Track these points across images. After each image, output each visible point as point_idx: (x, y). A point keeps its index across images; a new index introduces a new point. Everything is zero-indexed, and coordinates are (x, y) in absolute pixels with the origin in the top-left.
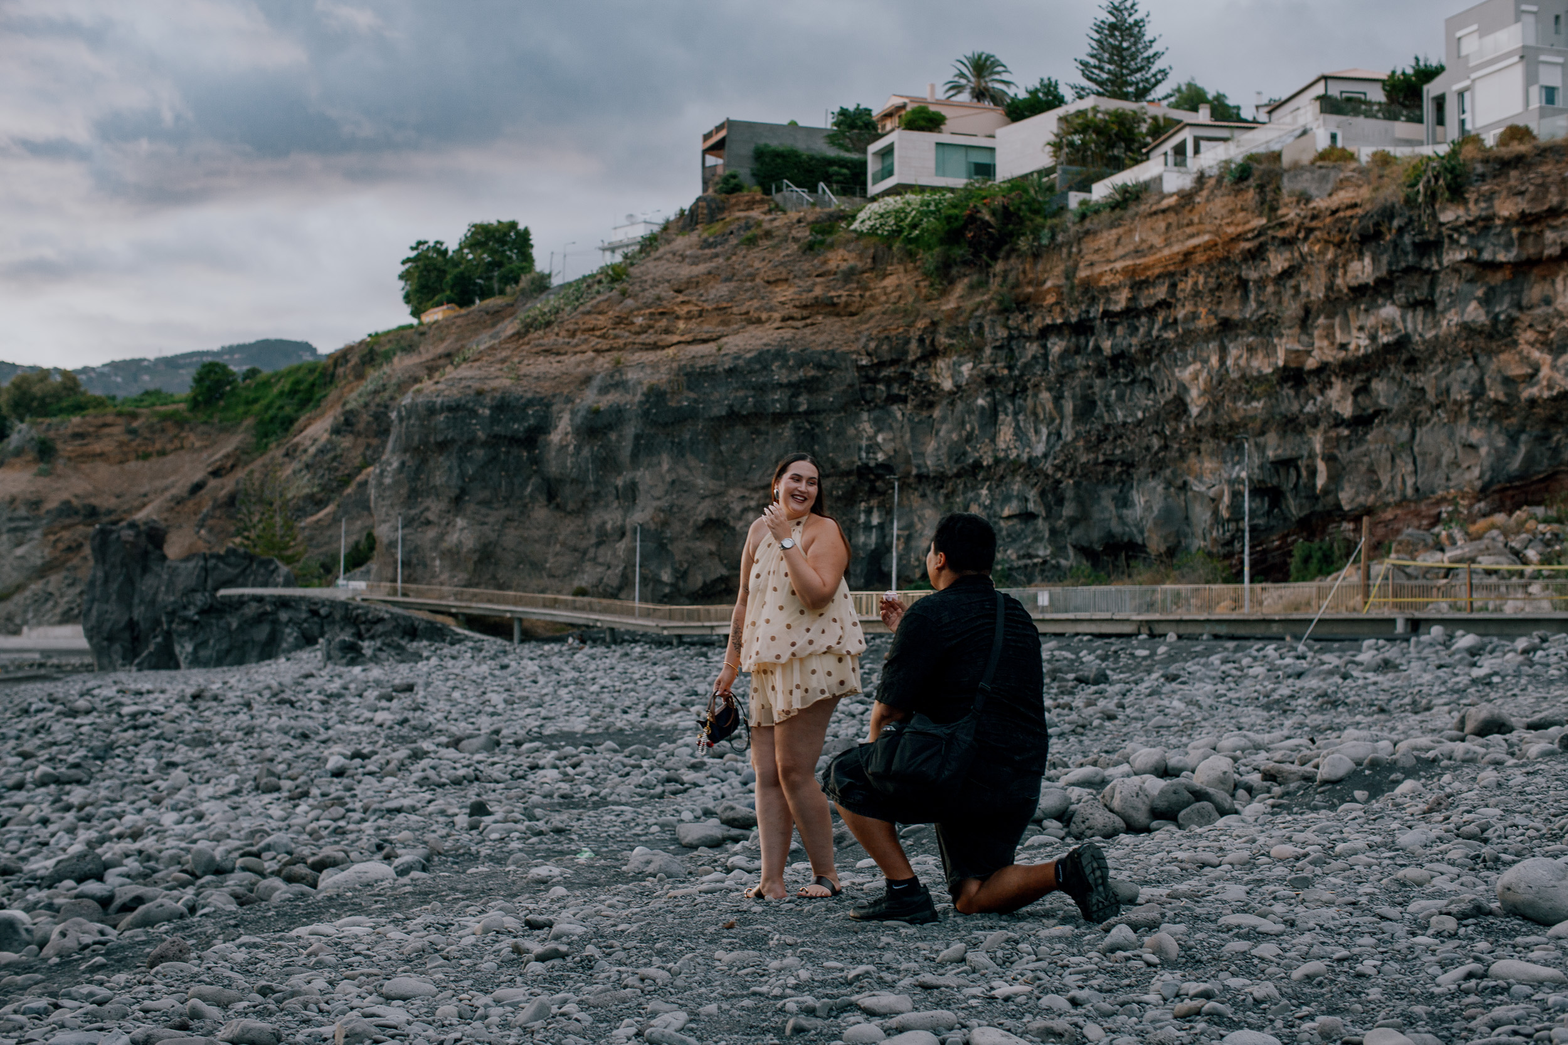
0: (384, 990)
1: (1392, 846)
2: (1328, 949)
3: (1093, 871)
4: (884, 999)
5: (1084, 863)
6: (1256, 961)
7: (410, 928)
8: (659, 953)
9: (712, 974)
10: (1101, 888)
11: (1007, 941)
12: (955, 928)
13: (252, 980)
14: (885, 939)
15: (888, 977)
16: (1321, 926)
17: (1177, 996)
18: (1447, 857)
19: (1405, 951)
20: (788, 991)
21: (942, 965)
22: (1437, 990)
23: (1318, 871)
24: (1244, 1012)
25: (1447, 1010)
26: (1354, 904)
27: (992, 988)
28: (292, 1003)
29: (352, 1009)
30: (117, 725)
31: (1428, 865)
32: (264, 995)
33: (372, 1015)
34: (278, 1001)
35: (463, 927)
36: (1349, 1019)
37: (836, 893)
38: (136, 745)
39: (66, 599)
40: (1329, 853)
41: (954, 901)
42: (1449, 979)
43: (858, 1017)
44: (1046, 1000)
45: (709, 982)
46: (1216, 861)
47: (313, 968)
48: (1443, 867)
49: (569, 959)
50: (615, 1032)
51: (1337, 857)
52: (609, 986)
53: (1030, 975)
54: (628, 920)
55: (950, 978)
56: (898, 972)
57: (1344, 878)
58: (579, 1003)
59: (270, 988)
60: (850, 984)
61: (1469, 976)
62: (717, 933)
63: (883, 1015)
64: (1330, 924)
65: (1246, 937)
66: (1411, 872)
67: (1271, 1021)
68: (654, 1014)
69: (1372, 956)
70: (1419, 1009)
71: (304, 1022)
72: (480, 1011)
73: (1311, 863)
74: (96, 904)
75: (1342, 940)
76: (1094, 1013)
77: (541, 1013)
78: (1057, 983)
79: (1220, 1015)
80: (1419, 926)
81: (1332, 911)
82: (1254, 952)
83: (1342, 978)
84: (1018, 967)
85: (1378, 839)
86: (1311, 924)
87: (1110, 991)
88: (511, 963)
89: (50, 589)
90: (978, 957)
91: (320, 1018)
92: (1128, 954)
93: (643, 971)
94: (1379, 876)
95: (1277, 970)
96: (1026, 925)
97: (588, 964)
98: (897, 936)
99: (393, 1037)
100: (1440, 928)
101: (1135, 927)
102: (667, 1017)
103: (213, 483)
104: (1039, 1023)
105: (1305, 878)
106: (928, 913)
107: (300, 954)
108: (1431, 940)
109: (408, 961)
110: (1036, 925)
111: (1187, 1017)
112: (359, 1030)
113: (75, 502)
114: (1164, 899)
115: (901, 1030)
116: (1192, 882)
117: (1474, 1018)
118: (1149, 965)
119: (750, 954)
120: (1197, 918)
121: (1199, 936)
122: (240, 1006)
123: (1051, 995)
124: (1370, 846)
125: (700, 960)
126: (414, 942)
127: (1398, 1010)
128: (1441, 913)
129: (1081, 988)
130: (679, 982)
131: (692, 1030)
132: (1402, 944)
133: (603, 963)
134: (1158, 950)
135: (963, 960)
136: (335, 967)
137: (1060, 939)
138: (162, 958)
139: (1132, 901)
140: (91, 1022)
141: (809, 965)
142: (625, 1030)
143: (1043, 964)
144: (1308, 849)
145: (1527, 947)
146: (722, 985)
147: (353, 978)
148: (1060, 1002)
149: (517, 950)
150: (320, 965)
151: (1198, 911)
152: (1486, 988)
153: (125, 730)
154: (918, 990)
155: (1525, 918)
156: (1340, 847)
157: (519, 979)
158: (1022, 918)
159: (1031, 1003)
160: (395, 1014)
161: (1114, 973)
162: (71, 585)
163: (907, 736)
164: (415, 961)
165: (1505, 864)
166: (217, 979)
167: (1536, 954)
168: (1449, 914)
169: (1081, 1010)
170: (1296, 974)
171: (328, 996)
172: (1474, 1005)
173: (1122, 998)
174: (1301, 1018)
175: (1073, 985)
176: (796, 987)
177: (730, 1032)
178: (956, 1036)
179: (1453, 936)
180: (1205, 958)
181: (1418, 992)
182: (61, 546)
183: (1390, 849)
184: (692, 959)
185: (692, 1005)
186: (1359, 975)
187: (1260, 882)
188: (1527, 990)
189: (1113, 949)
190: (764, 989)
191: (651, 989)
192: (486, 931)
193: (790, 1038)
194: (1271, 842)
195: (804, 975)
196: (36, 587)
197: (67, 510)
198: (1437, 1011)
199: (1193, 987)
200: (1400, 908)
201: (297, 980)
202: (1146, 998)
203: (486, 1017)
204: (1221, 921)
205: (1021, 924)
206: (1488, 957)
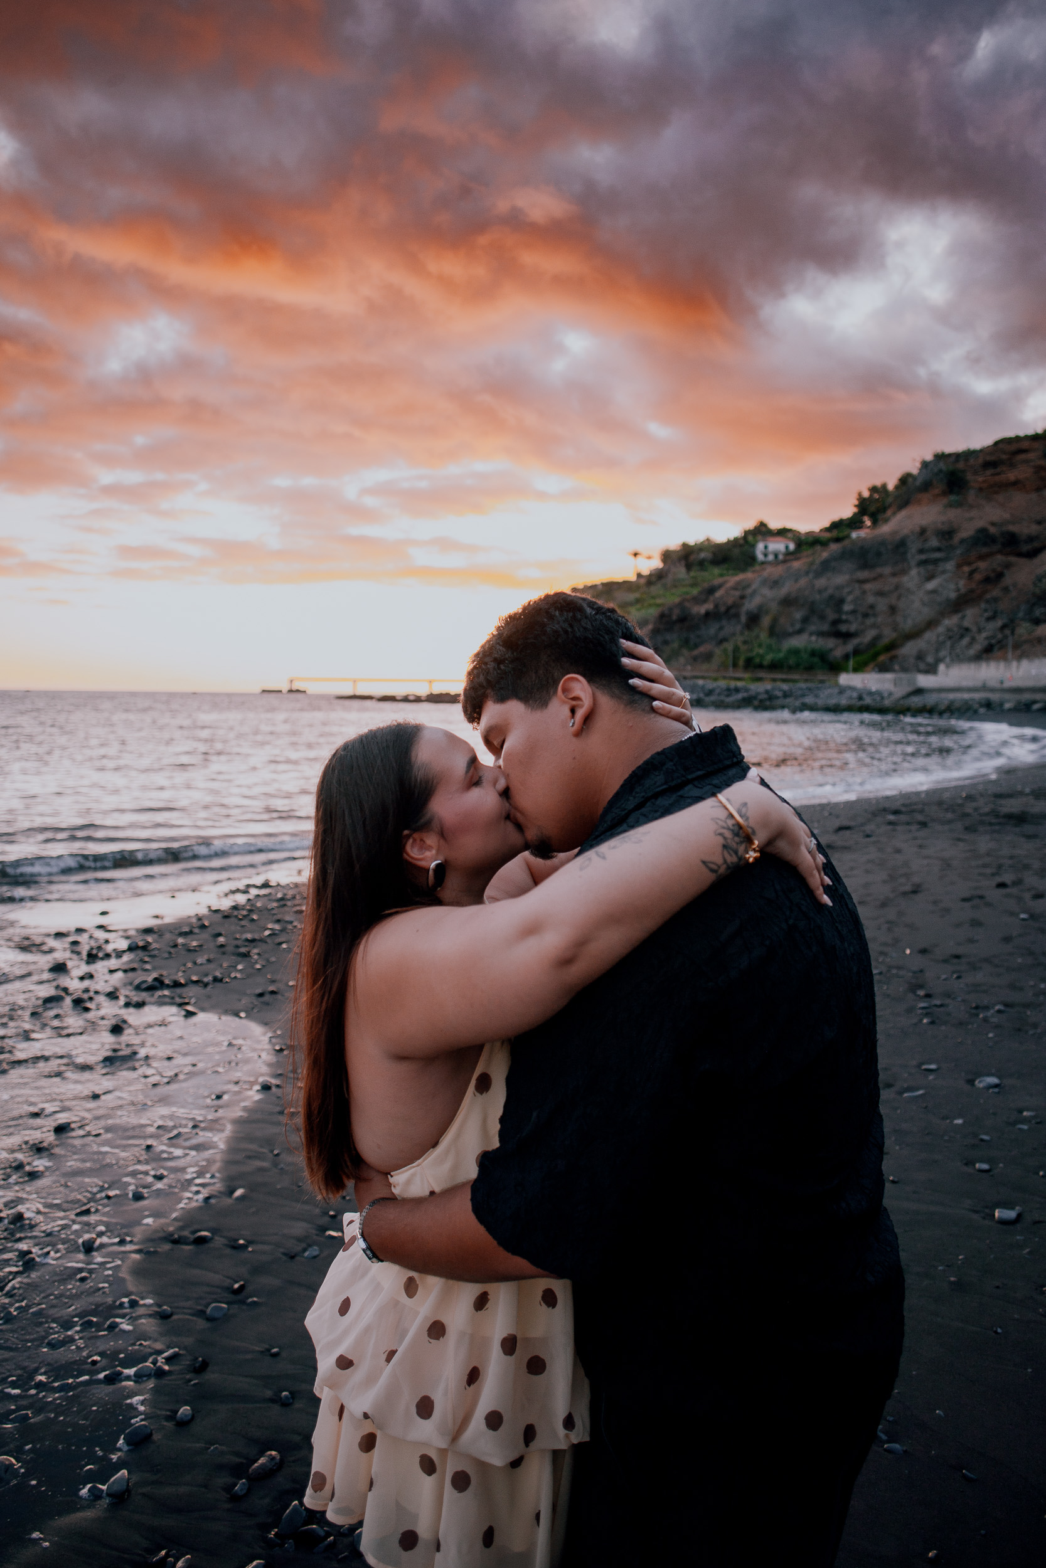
39: (984, 635)
89: (966, 624)
113: (992, 530)
162: (992, 618)
182: (978, 577)
196: (950, 622)
197: (983, 538)
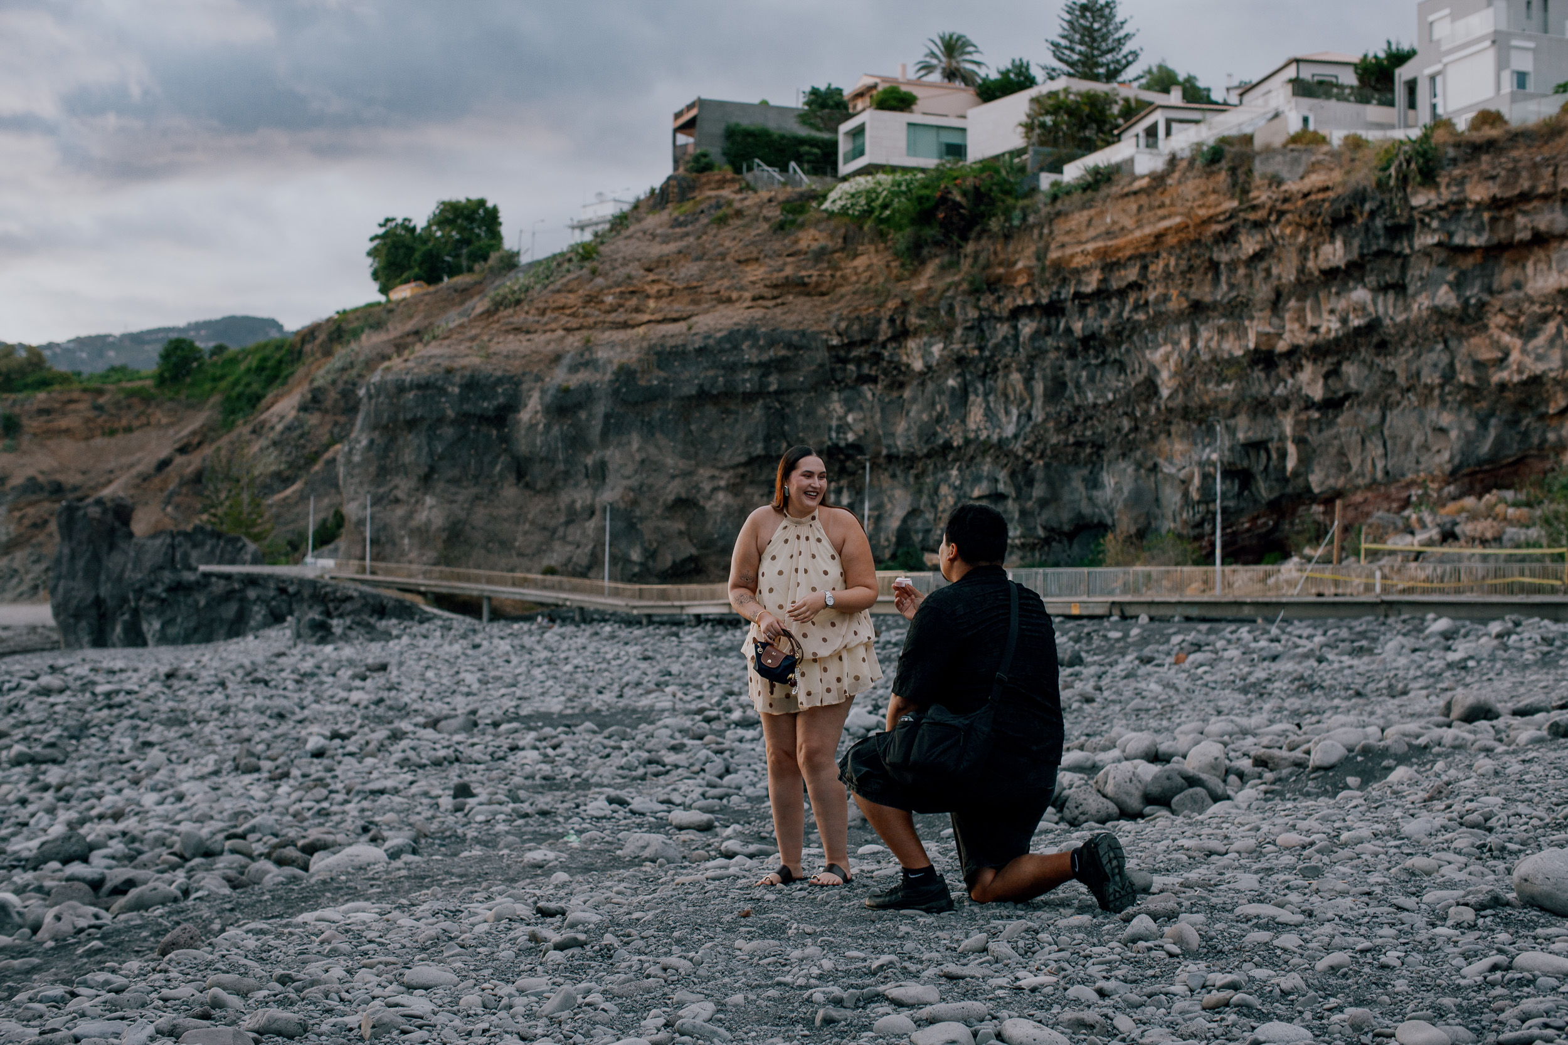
0: (405, 979)
1: (1397, 835)
2: (1351, 940)
3: (1110, 861)
4: (910, 990)
5: (1101, 853)
6: (1279, 952)
7: (418, 915)
8: (678, 942)
9: (734, 963)
10: (1117, 878)
11: (1027, 931)
12: (972, 918)
13: (268, 967)
14: (904, 929)
15: (912, 967)
16: (1340, 917)
17: (1204, 987)
18: (1453, 846)
19: (1426, 942)
20: (812, 981)
21: (964, 955)
22: (1463, 982)
23: (1326, 859)
24: (1272, 1003)
25: (1475, 1002)
26: (1368, 894)
27: (1017, 979)
28: (313, 992)
29: (374, 998)
30: (91, 704)
31: (1435, 854)
32: (284, 984)
33: (396, 1005)
34: (298, 990)
35: (473, 914)
36: (1377, 1011)
37: (847, 881)
38: (111, 724)
40: (1334, 842)
41: (969, 889)
42: (1474, 971)
43: (885, 1008)
44: (1073, 991)
45: (732, 972)
46: (1223, 849)
47: (328, 956)
48: (1450, 856)
49: (588, 947)
50: (643, 1023)
51: (1344, 845)
52: (631, 975)
53: (1054, 965)
54: (641, 907)
55: (973, 968)
56: (921, 962)
57: (1352, 867)
58: (604, 992)
59: (289, 977)
60: (874, 974)
61: (1494, 968)
62: (735, 921)
63: (911, 1006)
64: (1349, 915)
65: (1266, 927)
66: (1418, 861)
67: (1300, 1013)
68: (680, 1005)
69: (1395, 948)
70: (1448, 1001)
71: (327, 1011)
72: (505, 1001)
73: (1318, 851)
74: (86, 888)
75: (1363, 930)
76: (1122, 1004)
77: (567, 1003)
78: (1082, 974)
79: (1249, 1007)
80: (1437, 918)
81: (1348, 902)
82: (1276, 942)
83: (1367, 969)
84: (1040, 957)
85: (1382, 827)
86: (1330, 915)
87: (1135, 981)
88: (528, 951)
90: (999, 947)
91: (342, 1007)
92: (1150, 944)
93: (664, 960)
94: (1387, 865)
95: (1301, 961)
96: (1044, 915)
97: (607, 953)
98: (915, 924)
99: (420, 1027)
100: (1460, 919)
101: (1155, 917)
102: (695, 1007)
103: (179, 460)
104: (1069, 1014)
105: (1316, 868)
106: (944, 902)
107: (312, 942)
108: (1452, 932)
109: (424, 949)
110: (1053, 914)
111: (1215, 1008)
112: (386, 1020)
114: (1177, 887)
115: (932, 1021)
116: (1201, 870)
117: (1502, 1010)
118: (1171, 955)
119: (770, 943)
120: (1213, 907)
121: (1219, 926)
122: (261, 994)
123: (1076, 986)
124: (1375, 835)
125: (720, 949)
126: (427, 930)
127: (1427, 1002)
128: (1458, 904)
129: (1108, 979)
130: (702, 972)
131: (720, 1020)
132: (1423, 935)
133: (622, 952)
134: (1179, 940)
135: (985, 950)
136: (350, 955)
137: (1079, 928)
138: (174, 945)
139: (1146, 890)
140: (111, 1011)
141: (831, 955)
142: (653, 1020)
143: (1066, 954)
144: (1314, 837)
145: (1548, 939)
146: (745, 974)
147: (371, 967)
148: (1087, 993)
149: (534, 938)
150: (334, 953)
151: (1214, 900)
152: (1512, 980)
153: (100, 709)
154: (943, 981)
155: (1542, 908)
156: (1345, 836)
157: (539, 968)
158: (1037, 908)
159: (1058, 993)
160: (418, 1003)
161: (1137, 963)
163: (924, 727)
164: (431, 948)
165: (1511, 853)
166: (233, 968)
167: (1558, 946)
168: (1466, 905)
169: (1108, 1001)
170: (1321, 965)
171: (347, 986)
172: (1502, 997)
173: (1149, 990)
174: (1329, 1010)
175: (1099, 975)
176: (820, 977)
177: (759, 1022)
178: (987, 1028)
179: (1473, 927)
180: (1226, 948)
181: (1444, 984)
183: (1395, 838)
184: (711, 948)
185: (718, 995)
186: (1384, 967)
187: (1269, 871)
188: (1553, 982)
189: (1134, 940)
190: (788, 979)
191: (674, 979)
192: (498, 919)
193: (820, 1029)
194: (1276, 830)
195: (827, 964)
198: (1464, 1003)
199: (1220, 979)
200: (1414, 899)
201: (314, 968)
202: (1172, 989)
203: (511, 1007)
204: (1238, 911)
205: (1039, 913)
206: (1511, 948)
